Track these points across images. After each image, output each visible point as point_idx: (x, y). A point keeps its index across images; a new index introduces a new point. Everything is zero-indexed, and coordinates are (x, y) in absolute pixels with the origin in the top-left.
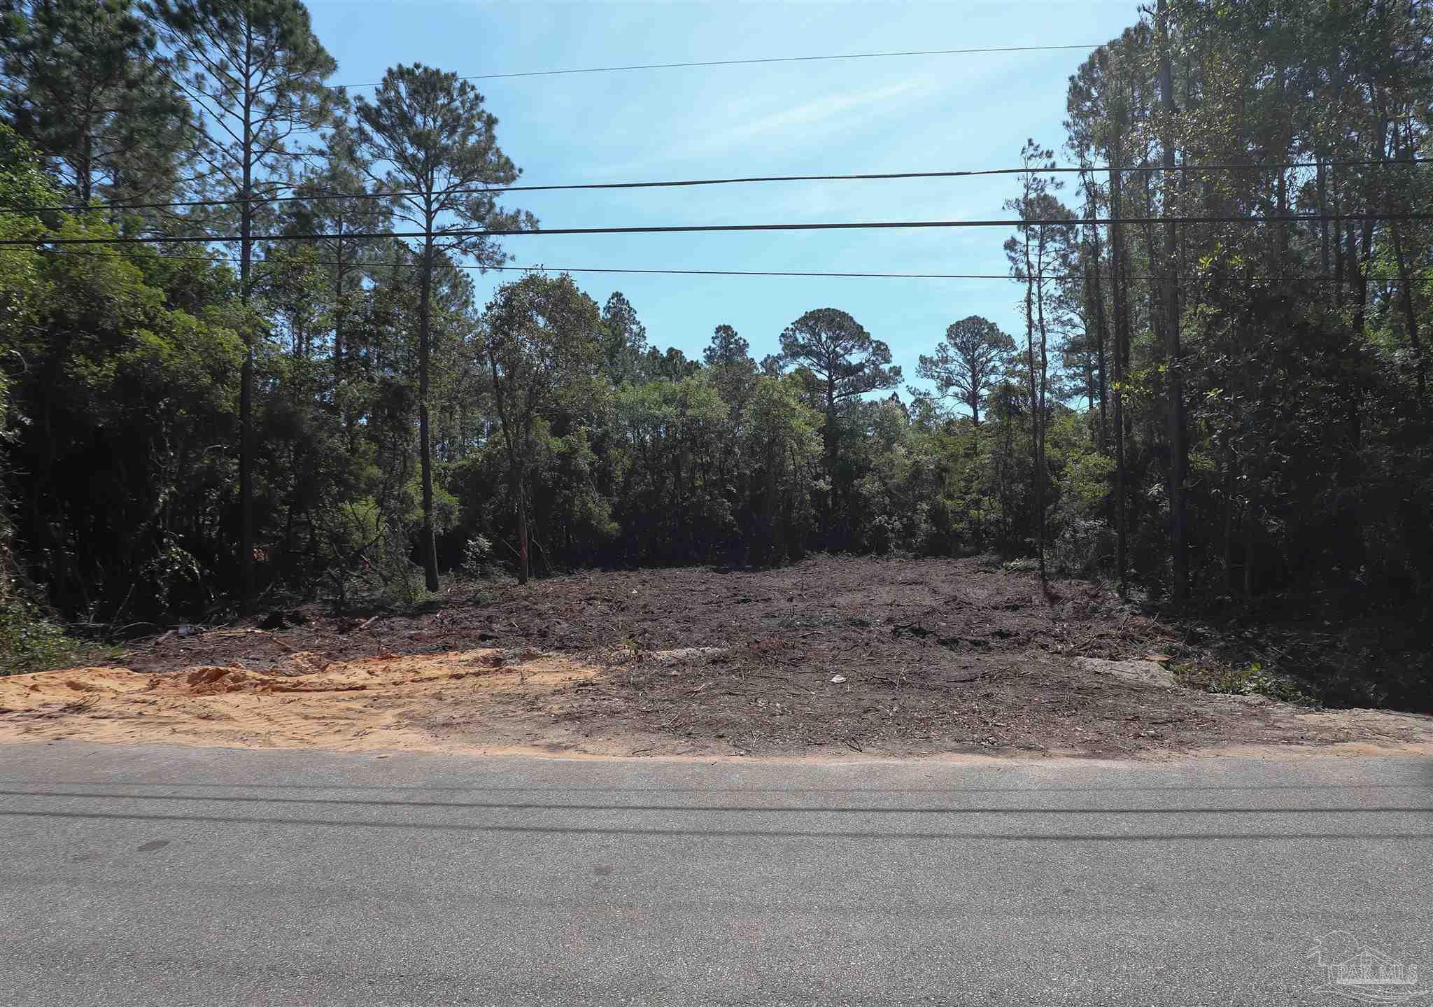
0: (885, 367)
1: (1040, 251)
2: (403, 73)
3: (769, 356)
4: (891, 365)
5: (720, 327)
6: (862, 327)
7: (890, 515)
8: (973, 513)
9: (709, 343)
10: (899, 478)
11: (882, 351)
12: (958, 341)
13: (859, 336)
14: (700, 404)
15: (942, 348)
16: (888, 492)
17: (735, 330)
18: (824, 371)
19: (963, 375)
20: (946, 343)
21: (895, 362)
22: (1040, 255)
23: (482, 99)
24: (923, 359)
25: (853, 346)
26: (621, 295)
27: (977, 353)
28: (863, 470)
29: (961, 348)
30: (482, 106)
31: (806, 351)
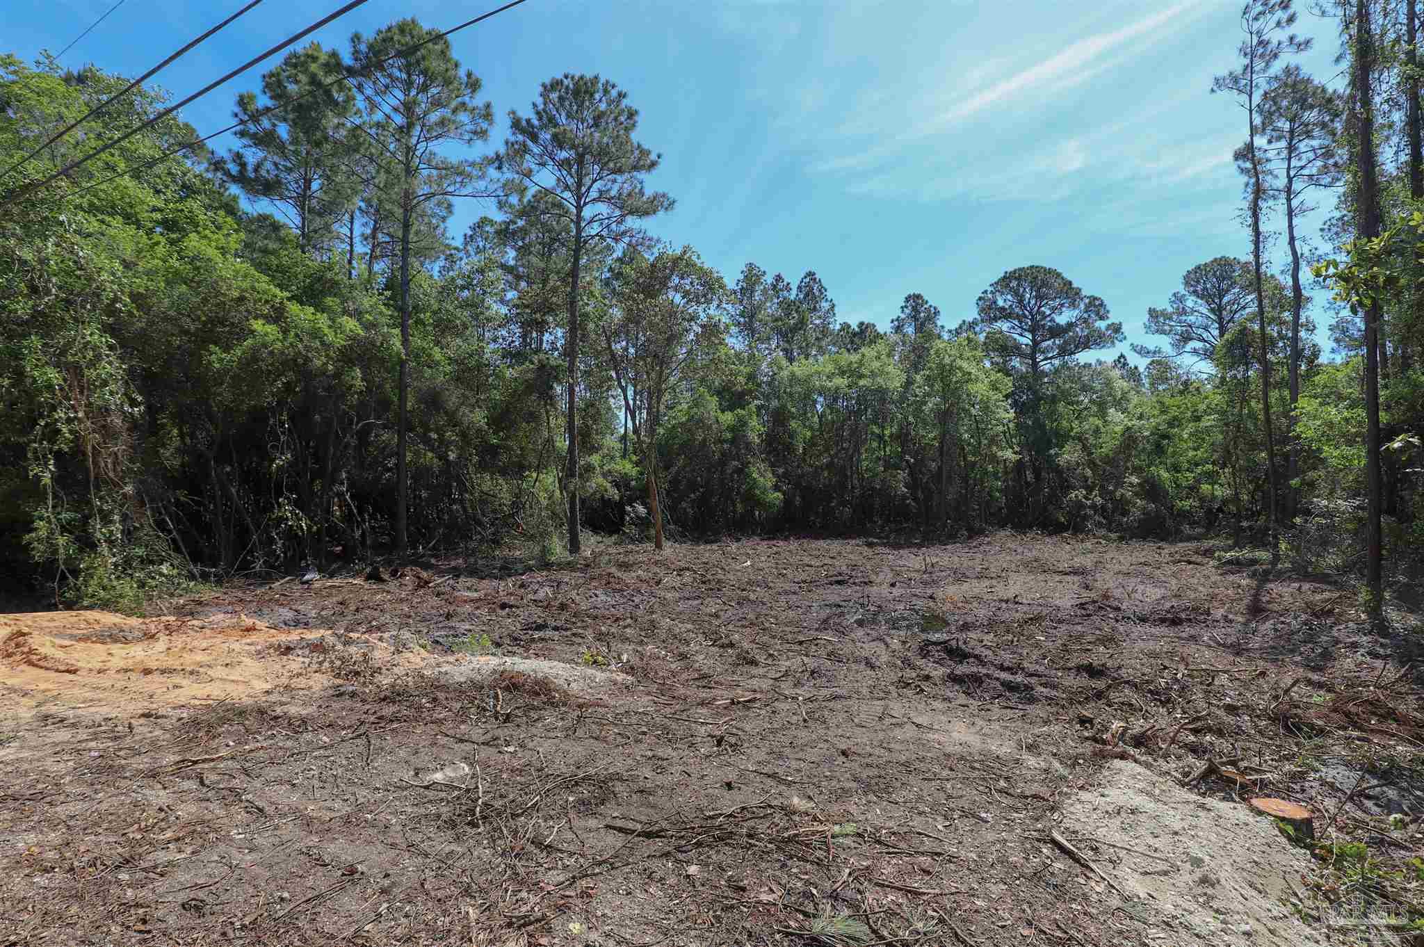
0: (1101, 325)
1: (1290, 153)
2: (555, 85)
3: (964, 321)
4: (1109, 322)
5: (910, 296)
6: (1070, 283)
7: (1090, 489)
8: (1205, 488)
9: (897, 313)
10: (1108, 445)
11: (1096, 307)
12: (1199, 288)
13: (1069, 293)
14: (873, 374)
15: (1178, 298)
16: (1092, 464)
17: (926, 298)
18: (1027, 334)
19: (1206, 328)
20: (1183, 292)
21: (1113, 318)
22: (1289, 159)
23: (625, 96)
24: (1153, 314)
25: (1062, 305)
26: (814, 274)
27: (1225, 300)
28: (1062, 438)
29: (1204, 295)
30: (625, 102)
31: (1005, 314)
